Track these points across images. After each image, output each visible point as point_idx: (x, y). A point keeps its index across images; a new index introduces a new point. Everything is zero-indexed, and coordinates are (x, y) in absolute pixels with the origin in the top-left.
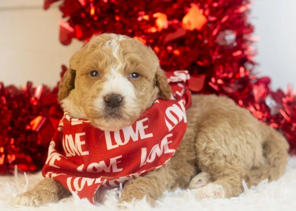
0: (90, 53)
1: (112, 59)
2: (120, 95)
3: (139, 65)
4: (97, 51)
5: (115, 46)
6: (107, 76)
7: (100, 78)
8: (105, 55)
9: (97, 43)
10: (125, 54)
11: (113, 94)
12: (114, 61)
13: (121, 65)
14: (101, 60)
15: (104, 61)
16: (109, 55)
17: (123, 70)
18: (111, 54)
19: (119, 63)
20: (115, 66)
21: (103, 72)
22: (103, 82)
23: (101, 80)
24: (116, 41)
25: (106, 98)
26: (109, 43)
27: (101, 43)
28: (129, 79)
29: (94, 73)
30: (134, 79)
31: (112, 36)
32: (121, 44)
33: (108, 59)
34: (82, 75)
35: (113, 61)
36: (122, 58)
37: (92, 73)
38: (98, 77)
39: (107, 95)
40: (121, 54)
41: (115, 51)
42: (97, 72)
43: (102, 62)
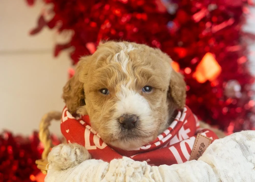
0: (98, 67)
1: (122, 76)
2: (134, 115)
3: (151, 78)
4: (105, 67)
5: (124, 60)
6: (118, 95)
8: (114, 70)
9: (106, 55)
10: (134, 68)
11: (127, 115)
12: (124, 77)
13: (131, 81)
14: (110, 78)
15: (113, 78)
16: (119, 71)
17: (134, 86)
19: (129, 78)
20: (125, 82)
21: (113, 90)
23: (112, 101)
24: (125, 52)
25: (120, 120)
26: (117, 57)
27: (110, 57)
28: (142, 94)
29: (104, 91)
30: (147, 93)
31: (120, 45)
32: (129, 54)
33: (118, 76)
35: (123, 78)
36: (132, 72)
37: (101, 91)
38: (109, 95)
39: (122, 117)
40: (130, 67)
41: (124, 65)
42: (107, 90)
43: (111, 79)
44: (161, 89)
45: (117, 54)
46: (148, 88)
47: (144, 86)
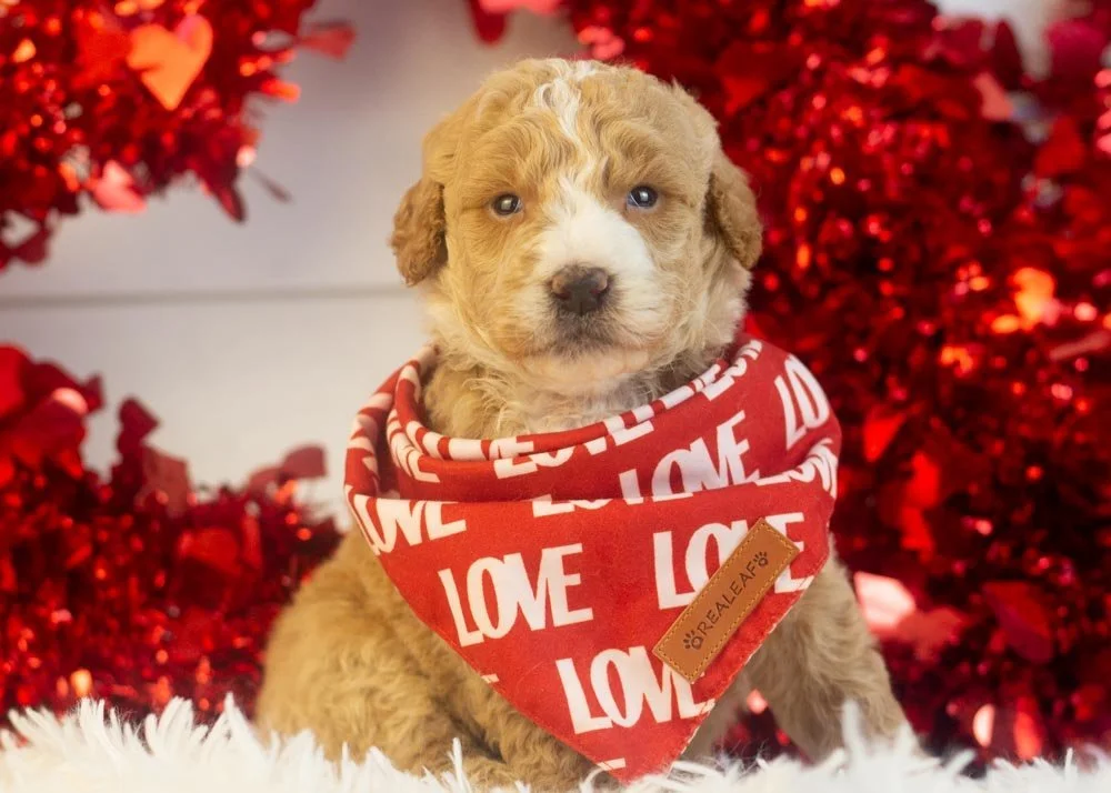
0: (485, 129)
1: (561, 149)
2: (601, 270)
3: (656, 159)
4: (507, 123)
5: (566, 101)
6: (550, 207)
7: (527, 218)
8: (535, 134)
9: (507, 93)
10: (599, 125)
11: (576, 267)
12: (567, 151)
13: (591, 165)
14: (523, 156)
15: (534, 158)
16: (550, 134)
17: (599, 182)
18: (553, 130)
19: (586, 157)
20: (572, 170)
21: (533, 193)
22: (539, 229)
23: (533, 225)
24: (568, 82)
25: (555, 285)
26: (544, 94)
27: (520, 96)
28: (625, 214)
29: (507, 202)
30: (642, 209)
31: (554, 66)
32: (579, 87)
33: (547, 151)
34: (465, 209)
35: (564, 155)
36: (594, 139)
37: (497, 203)
38: (521, 214)
39: (558, 273)
40: (587, 126)
41: (566, 117)
42: (515, 199)
43: (528, 160)
44: (683, 200)
45: (543, 88)
46: (644, 195)
47: (630, 189)
